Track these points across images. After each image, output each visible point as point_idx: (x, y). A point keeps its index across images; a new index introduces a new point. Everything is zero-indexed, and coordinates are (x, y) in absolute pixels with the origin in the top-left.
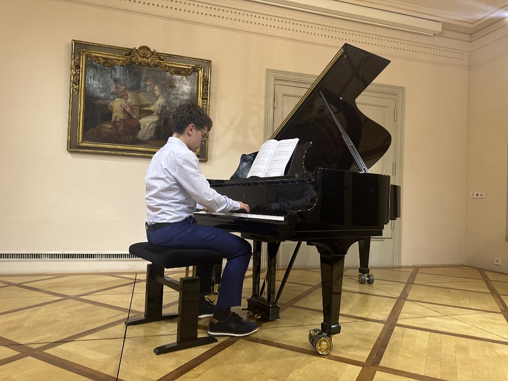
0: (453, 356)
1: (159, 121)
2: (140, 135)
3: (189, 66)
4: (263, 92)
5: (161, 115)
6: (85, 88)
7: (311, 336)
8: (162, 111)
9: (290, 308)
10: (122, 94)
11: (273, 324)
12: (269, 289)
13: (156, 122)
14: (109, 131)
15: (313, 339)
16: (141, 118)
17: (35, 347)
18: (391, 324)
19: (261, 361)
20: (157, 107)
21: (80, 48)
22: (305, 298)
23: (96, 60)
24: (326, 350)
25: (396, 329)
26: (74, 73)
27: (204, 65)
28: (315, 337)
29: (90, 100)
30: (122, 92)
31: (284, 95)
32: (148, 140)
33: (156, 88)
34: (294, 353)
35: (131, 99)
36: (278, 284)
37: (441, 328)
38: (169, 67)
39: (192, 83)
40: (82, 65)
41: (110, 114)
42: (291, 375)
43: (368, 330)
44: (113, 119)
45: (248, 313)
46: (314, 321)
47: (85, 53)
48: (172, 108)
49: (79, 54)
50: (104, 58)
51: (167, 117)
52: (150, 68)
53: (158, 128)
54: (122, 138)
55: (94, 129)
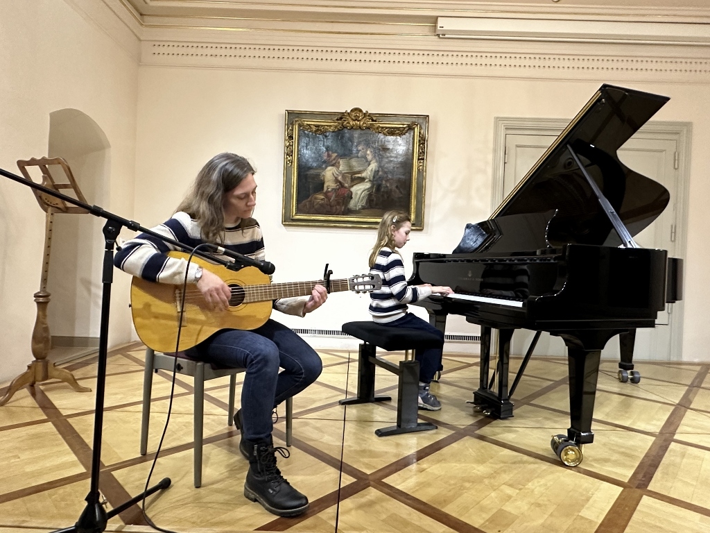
1: (372, 187)
2: (352, 204)
3: (403, 124)
4: (491, 145)
5: (373, 181)
6: (298, 159)
7: (554, 443)
8: (374, 177)
9: (525, 407)
10: (334, 162)
11: (506, 423)
12: (501, 382)
13: (368, 189)
14: (321, 202)
15: (557, 447)
16: (352, 186)
18: (665, 438)
19: (492, 463)
20: (369, 173)
21: (293, 117)
22: (545, 395)
23: (308, 129)
24: (573, 461)
25: (673, 445)
26: (288, 144)
27: (421, 121)
28: (560, 444)
29: (303, 170)
30: (334, 159)
31: (517, 146)
32: (360, 209)
33: (368, 152)
34: (533, 460)
35: (343, 166)
36: (512, 377)
38: (382, 128)
39: (407, 143)
40: (295, 136)
41: (322, 184)
43: (631, 443)
44: (325, 189)
45: (475, 407)
46: (558, 424)
47: (298, 123)
48: (386, 173)
49: (292, 124)
50: (316, 126)
51: (380, 182)
52: (362, 132)
53: (370, 195)
54: (334, 208)
55: (306, 201)
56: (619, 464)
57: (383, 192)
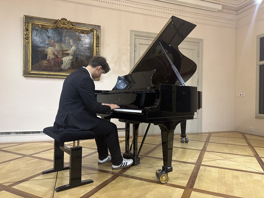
0: (231, 181)
1: (73, 59)
2: (63, 66)
3: (88, 29)
4: (129, 43)
5: (74, 55)
6: (32, 41)
7: (157, 174)
8: (74, 54)
9: (145, 158)
10: (52, 44)
11: (137, 167)
12: (134, 148)
13: (71, 59)
14: (46, 65)
15: (158, 175)
16: (63, 57)
17: (7, 185)
18: (198, 164)
19: (130, 188)
20: (72, 51)
21: (28, 19)
22: (153, 152)
23: (37, 26)
24: (165, 181)
25: (201, 167)
26: (26, 33)
27: (97, 28)
28: (159, 174)
29: (35, 48)
30: (52, 43)
31: (140, 44)
32: (67, 69)
33: (71, 41)
34: (148, 183)
37: (224, 166)
38: (78, 29)
39: (90, 38)
40: (30, 29)
41: (46, 55)
42: (147, 195)
43: (186, 168)
44: (48, 58)
46: (158, 164)
47: (31, 22)
48: (80, 52)
49: (28, 23)
50: (42, 25)
51: (77, 56)
52: (67, 31)
53: (72, 63)
54: (53, 68)
55: (37, 64)
56: (183, 179)
57: (79, 61)
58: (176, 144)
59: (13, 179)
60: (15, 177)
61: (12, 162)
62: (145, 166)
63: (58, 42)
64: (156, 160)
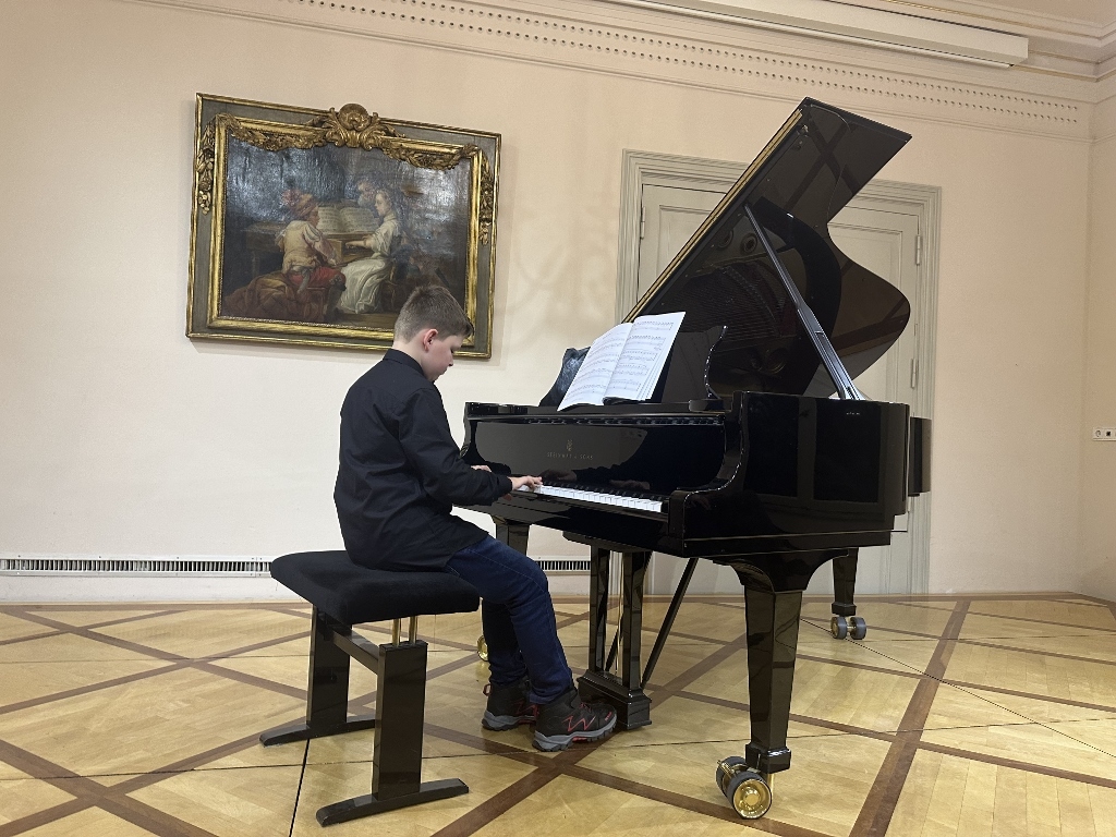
0: (1054, 828)
1: (386, 270)
2: (345, 301)
3: (452, 148)
4: (616, 204)
5: (389, 257)
6: (225, 197)
7: (720, 773)
8: (391, 249)
9: (674, 699)
10: (305, 211)
11: (636, 738)
13: (380, 271)
14: (277, 293)
15: (727, 782)
16: (346, 265)
17: (108, 783)
18: (907, 741)
19: (606, 831)
20: (381, 240)
21: (213, 111)
22: (708, 674)
23: (249, 138)
24: (756, 808)
25: (920, 755)
26: (202, 166)
27: (484, 143)
28: (732, 775)
29: (237, 225)
30: (306, 207)
31: (663, 208)
32: (361, 312)
33: (379, 197)
34: (682, 812)
37: (1025, 756)
38: (408, 150)
39: (458, 186)
40: (219, 148)
41: (279, 255)
43: (852, 757)
44: (286, 267)
46: (729, 731)
47: (224, 123)
48: (416, 242)
49: (213, 125)
50: (265, 133)
51: (405, 261)
52: (367, 154)
53: (382, 286)
54: (306, 308)
55: (243, 288)
56: (833, 803)
57: (411, 279)
58: (812, 644)
59: (132, 759)
60: (140, 754)
61: (133, 689)
62: (672, 737)
63: (325, 201)
64: (719, 710)
